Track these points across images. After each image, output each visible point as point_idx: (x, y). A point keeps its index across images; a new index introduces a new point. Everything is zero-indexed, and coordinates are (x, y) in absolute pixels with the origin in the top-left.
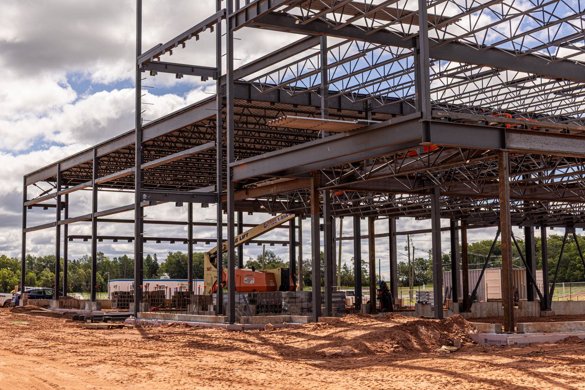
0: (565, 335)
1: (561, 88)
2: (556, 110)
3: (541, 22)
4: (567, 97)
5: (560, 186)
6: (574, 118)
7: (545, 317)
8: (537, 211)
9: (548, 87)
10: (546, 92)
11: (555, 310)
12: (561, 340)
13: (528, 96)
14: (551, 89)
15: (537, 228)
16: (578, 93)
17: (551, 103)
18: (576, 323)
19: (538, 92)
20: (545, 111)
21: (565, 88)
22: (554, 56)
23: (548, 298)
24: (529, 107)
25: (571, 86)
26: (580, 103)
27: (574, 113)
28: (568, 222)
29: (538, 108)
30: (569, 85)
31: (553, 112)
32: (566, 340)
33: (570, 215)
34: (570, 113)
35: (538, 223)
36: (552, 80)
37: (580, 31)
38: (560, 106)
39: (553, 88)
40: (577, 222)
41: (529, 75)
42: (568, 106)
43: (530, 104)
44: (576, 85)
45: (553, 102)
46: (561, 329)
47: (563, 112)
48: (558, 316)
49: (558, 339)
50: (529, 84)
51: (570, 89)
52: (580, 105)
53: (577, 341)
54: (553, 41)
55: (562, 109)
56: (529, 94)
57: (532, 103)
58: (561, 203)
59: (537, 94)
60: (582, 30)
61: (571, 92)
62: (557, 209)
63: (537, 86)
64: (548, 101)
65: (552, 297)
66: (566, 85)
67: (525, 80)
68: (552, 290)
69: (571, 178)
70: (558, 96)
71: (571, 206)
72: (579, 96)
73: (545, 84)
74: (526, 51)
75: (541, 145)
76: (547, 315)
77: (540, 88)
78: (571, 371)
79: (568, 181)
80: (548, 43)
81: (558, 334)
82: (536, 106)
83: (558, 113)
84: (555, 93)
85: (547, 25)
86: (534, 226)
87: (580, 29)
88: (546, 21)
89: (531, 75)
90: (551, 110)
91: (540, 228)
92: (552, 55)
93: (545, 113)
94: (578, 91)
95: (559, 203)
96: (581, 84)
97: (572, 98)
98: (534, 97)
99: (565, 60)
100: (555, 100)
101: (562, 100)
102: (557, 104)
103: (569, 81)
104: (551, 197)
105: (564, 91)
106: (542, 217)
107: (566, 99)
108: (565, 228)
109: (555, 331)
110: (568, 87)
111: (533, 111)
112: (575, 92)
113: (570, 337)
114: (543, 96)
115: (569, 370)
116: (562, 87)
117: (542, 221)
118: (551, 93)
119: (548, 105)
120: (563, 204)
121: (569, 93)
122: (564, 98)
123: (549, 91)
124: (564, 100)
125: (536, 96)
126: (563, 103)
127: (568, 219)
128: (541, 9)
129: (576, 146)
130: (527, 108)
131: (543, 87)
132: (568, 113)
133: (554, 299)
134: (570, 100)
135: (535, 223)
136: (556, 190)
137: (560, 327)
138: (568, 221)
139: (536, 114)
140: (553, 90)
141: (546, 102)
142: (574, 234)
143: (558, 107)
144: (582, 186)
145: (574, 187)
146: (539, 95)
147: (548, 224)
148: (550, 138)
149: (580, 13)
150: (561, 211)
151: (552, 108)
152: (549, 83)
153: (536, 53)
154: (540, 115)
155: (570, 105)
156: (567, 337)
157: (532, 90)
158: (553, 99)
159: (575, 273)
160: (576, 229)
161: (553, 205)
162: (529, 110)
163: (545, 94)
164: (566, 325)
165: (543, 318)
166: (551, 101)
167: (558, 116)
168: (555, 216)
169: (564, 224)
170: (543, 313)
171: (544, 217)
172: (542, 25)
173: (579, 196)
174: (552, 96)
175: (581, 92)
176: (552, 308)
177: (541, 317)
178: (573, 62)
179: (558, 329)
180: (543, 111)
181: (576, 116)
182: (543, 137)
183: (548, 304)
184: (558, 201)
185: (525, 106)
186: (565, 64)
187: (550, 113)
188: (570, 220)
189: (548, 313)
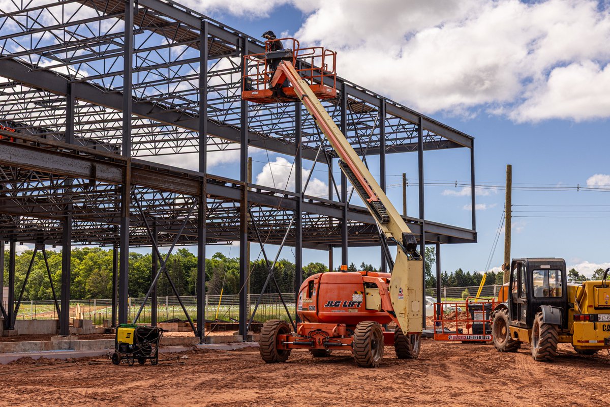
0: (18, 355)
1: (41, 99)
2: (35, 121)
3: (24, 27)
4: (47, 109)
5: (30, 200)
6: (52, 131)
7: (8, 336)
8: (7, 224)
9: (28, 96)
10: (26, 101)
11: (18, 329)
12: (13, 361)
13: (7, 103)
14: (31, 98)
15: (7, 242)
16: (58, 106)
17: (30, 113)
18: (30, 344)
19: (17, 100)
20: (24, 120)
21: (45, 99)
22: (36, 64)
23: (12, 317)
24: (8, 114)
25: (51, 98)
26: (59, 117)
27: (53, 126)
28: (38, 238)
29: (17, 117)
30: (49, 96)
31: (32, 122)
32: (19, 361)
33: (41, 230)
34: (49, 125)
35: (7, 237)
36: (32, 89)
37: (62, 42)
38: (39, 117)
39: (33, 98)
40: (47, 239)
41: (9, 80)
42: (48, 117)
43: (9, 111)
44: (56, 97)
45: (32, 112)
46: (15, 350)
47: (43, 123)
48: (20, 335)
49: (11, 360)
50: (8, 90)
51: (50, 101)
52: (59, 118)
53: (30, 361)
54: (35, 49)
55: (41, 120)
56: (8, 100)
57: (11, 110)
58: (32, 218)
59: (16, 102)
60: (64, 42)
61: (51, 104)
62: (27, 224)
63: (18, 93)
64: (28, 111)
65: (16, 315)
66: (45, 96)
67: (5, 85)
68: (17, 308)
69: (41, 193)
70: (37, 106)
71: (41, 221)
72: (59, 109)
73: (25, 93)
74: (8, 55)
75: (9, 156)
76: (10, 335)
77: (19, 95)
78: (16, 393)
79: (38, 195)
80: (29, 51)
81: (11, 355)
82: (15, 114)
83: (37, 124)
84: (35, 103)
85: (30, 31)
86: (4, 240)
87: (62, 40)
88: (29, 27)
89: (11, 81)
90: (30, 120)
91: (9, 242)
92: (34, 63)
93: (24, 123)
94: (58, 104)
95: (29, 218)
96: (61, 97)
97: (51, 110)
98: (14, 104)
99: (46, 70)
100: (34, 110)
101: (41, 111)
102: (37, 114)
103: (50, 92)
104: (20, 211)
105: (44, 102)
106: (12, 231)
107: (45, 110)
108: (34, 244)
109: (9, 351)
110: (48, 98)
111: (12, 119)
112: (55, 104)
113: (24, 358)
114: (22, 105)
115: (14, 392)
116: (42, 97)
117: (12, 235)
118: (30, 102)
119: (28, 114)
120: (34, 219)
121: (48, 104)
122: (44, 109)
123: (29, 100)
124: (44, 111)
125: (16, 104)
126: (43, 114)
127: (38, 234)
128: (25, 13)
129: (45, 160)
130: (5, 115)
131: (23, 95)
132: (47, 125)
133: (18, 318)
134: (50, 112)
135: (4, 237)
136: (25, 204)
137: (14, 347)
138: (38, 236)
139: (15, 122)
140: (33, 100)
141: (25, 111)
142: (44, 251)
143: (37, 117)
144: (51, 202)
145: (44, 202)
146: (18, 103)
147: (18, 239)
148: (20, 149)
149: (63, 24)
150: (32, 226)
151: (31, 118)
152: (29, 92)
153: (16, 58)
154: (19, 124)
155: (49, 118)
156: (20, 358)
157: (12, 97)
158: (33, 109)
159: (47, 291)
160: (46, 245)
161: (23, 219)
162: (8, 117)
163: (24, 103)
164: (21, 345)
165: (5, 338)
166: (31, 110)
167: (37, 127)
168: (24, 231)
169: (34, 239)
170: (6, 332)
171: (14, 231)
172: (25, 30)
173: (48, 212)
174: (32, 105)
175: (60, 105)
176: (15, 327)
177: (3, 336)
178: (54, 73)
179: (12, 349)
180: (22, 120)
181: (54, 129)
182: (13, 148)
183: (11, 323)
184: (28, 216)
185: (4, 113)
186: (46, 74)
187: (29, 123)
188: (40, 236)
189: (11, 332)
